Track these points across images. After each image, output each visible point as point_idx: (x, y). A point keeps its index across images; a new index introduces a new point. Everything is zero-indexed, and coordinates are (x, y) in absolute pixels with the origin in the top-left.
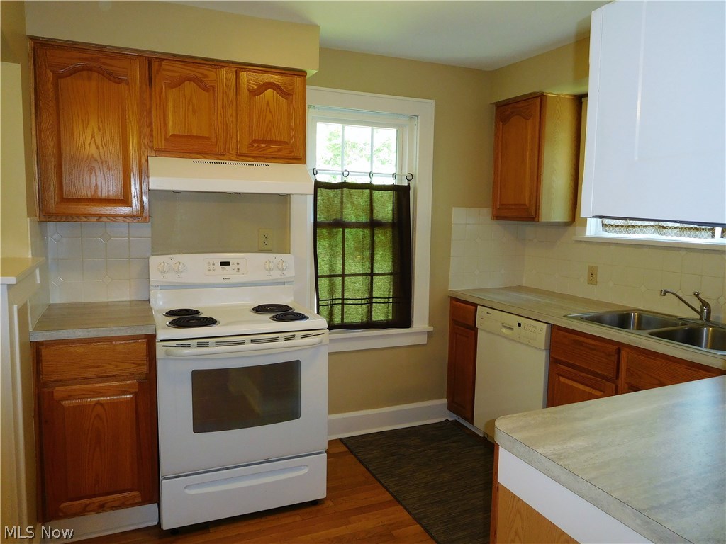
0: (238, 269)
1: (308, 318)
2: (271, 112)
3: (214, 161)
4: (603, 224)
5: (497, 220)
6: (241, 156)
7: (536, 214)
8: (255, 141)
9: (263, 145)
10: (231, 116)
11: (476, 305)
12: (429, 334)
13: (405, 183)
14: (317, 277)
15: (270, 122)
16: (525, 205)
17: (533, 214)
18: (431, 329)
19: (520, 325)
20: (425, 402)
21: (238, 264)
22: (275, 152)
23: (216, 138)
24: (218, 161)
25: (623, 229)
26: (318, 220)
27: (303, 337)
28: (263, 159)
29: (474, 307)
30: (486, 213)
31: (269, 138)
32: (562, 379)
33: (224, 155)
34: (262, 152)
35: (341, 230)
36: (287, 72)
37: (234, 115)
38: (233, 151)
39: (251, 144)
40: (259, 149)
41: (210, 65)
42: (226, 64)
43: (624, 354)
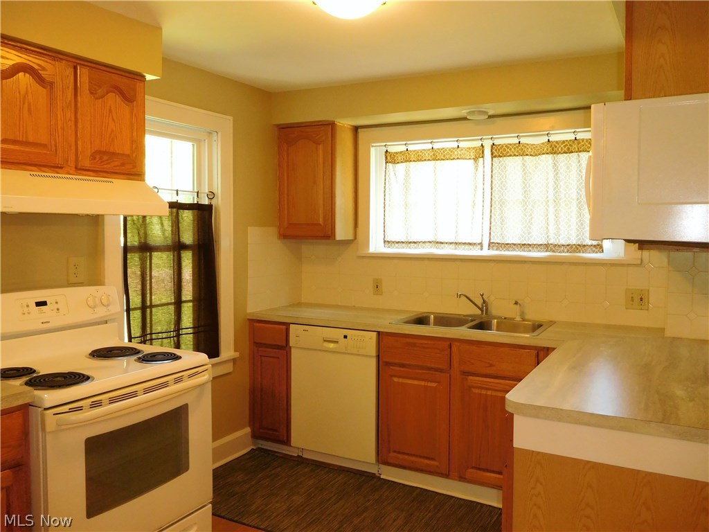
0: (58, 309)
1: (180, 358)
2: (113, 120)
3: (51, 175)
4: (385, 241)
5: (284, 238)
6: (80, 170)
7: (332, 233)
8: (97, 152)
9: (105, 158)
10: (70, 120)
11: (287, 325)
12: (234, 360)
13: (205, 201)
14: (128, 310)
15: (112, 130)
16: (320, 224)
17: (330, 233)
18: (237, 355)
19: (345, 337)
20: (233, 434)
21: (57, 303)
22: (118, 166)
23: (56, 146)
24: (56, 175)
25: (404, 245)
26: (128, 244)
27: (190, 376)
28: (105, 174)
29: (284, 327)
30: (273, 231)
31: (111, 150)
32: (396, 380)
33: (61, 168)
34: (105, 166)
35: (148, 254)
36: (127, 75)
37: (73, 119)
38: (72, 164)
39: (93, 157)
40: (101, 162)
41: (49, 55)
42: (65, 57)
43: (454, 348)
